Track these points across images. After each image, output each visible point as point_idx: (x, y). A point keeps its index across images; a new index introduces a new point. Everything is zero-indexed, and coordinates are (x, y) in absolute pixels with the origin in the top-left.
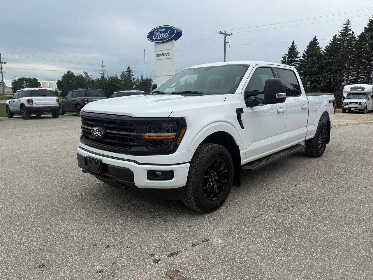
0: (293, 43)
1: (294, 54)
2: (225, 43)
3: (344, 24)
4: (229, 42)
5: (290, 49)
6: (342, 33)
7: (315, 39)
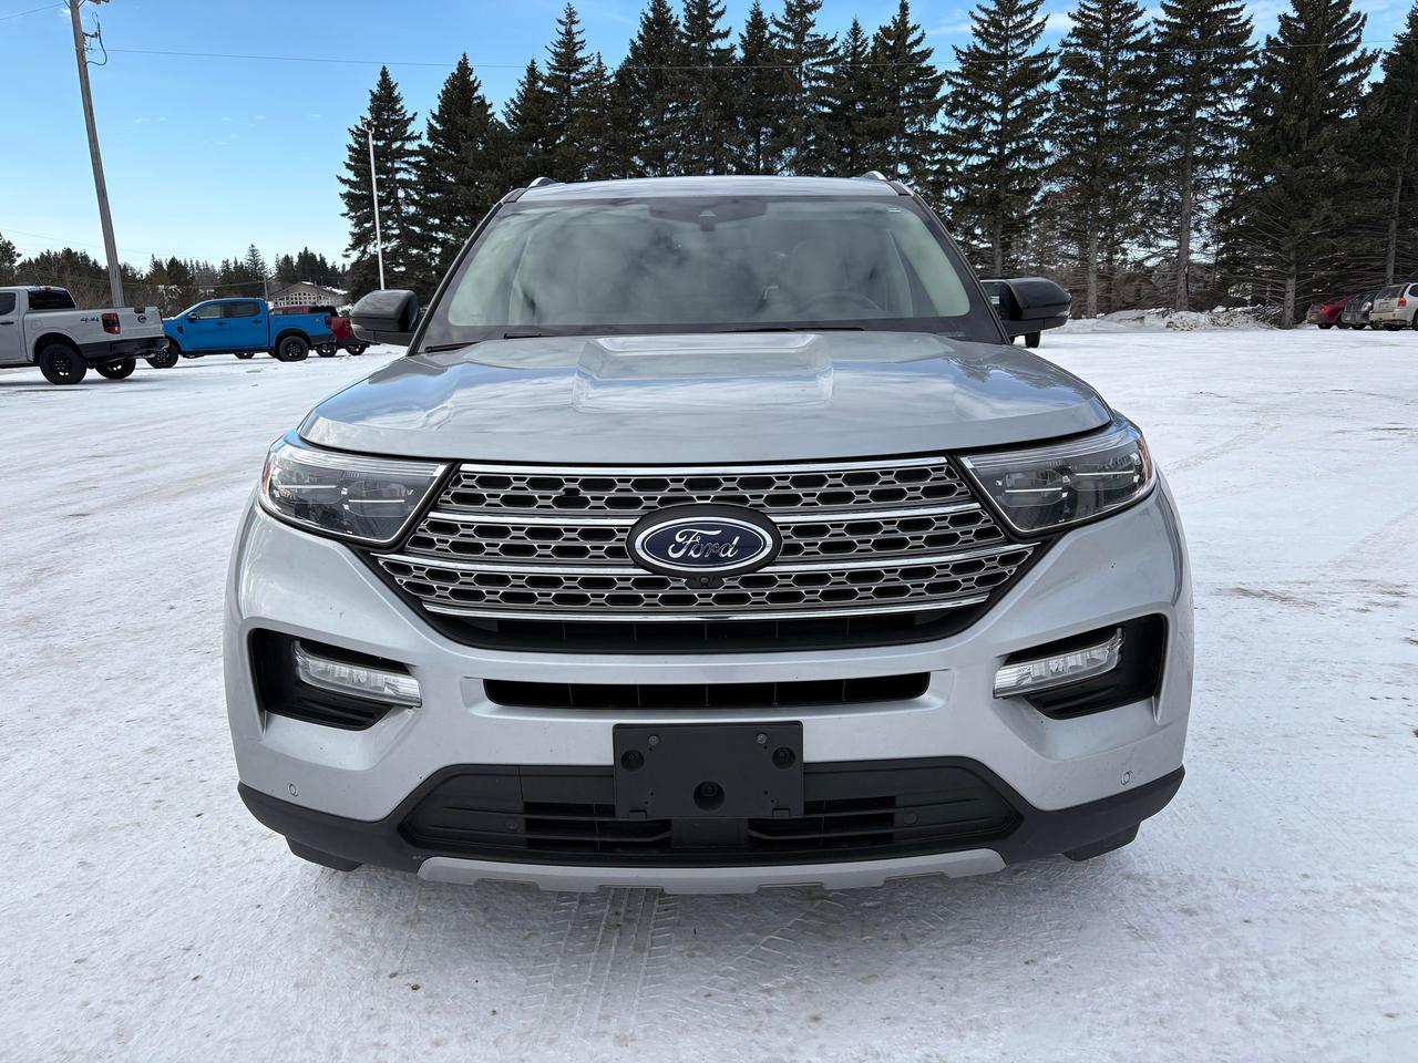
0: (384, 74)
1: (395, 122)
2: (79, 37)
3: (560, 22)
4: (97, 35)
5: (375, 98)
6: (556, 54)
7: (464, 69)
